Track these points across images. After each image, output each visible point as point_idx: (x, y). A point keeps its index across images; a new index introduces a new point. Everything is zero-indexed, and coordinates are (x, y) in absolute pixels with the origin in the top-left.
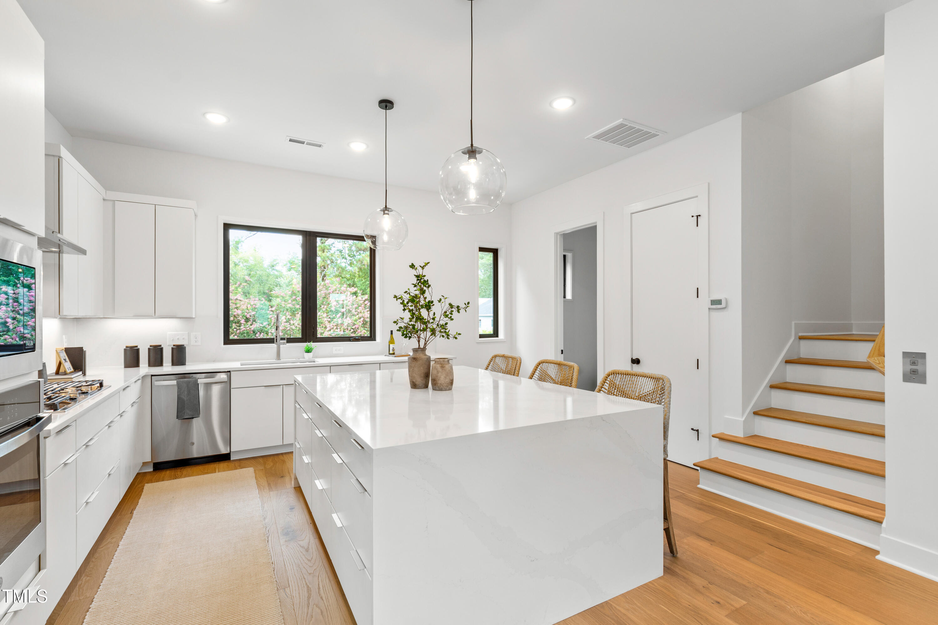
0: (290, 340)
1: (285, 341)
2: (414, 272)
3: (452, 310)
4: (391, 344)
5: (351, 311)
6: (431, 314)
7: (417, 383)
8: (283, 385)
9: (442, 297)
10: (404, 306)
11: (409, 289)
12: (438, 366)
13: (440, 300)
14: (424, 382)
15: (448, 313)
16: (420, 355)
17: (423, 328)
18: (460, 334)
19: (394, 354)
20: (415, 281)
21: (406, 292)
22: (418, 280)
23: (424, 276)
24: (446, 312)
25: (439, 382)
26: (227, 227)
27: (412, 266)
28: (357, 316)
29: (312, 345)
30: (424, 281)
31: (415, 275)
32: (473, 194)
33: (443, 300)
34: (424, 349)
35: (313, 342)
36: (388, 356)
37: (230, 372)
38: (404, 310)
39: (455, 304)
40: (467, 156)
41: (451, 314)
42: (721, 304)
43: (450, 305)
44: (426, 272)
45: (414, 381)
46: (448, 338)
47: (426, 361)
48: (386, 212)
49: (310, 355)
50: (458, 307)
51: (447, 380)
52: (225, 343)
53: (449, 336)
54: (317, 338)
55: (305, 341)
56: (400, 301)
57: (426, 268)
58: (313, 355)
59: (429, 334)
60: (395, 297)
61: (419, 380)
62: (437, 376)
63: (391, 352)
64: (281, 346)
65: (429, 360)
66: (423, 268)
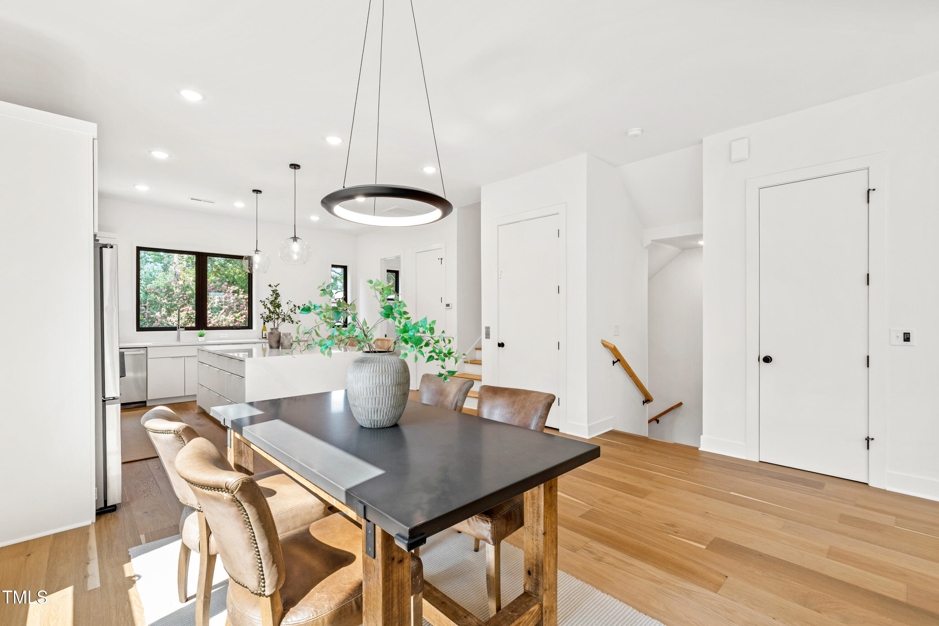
0: (187, 329)
1: (184, 329)
2: (271, 289)
3: (295, 308)
4: (264, 331)
5: (232, 308)
6: (280, 310)
7: (273, 346)
8: (185, 357)
9: (289, 302)
10: (265, 306)
11: (268, 297)
12: (284, 337)
13: (288, 303)
14: (277, 345)
15: (293, 310)
16: (275, 331)
17: (277, 318)
18: (300, 321)
19: (266, 338)
20: (271, 293)
21: (267, 299)
22: (273, 293)
23: (277, 291)
24: (291, 309)
25: (285, 344)
26: (139, 249)
27: (270, 286)
28: (240, 313)
29: (204, 331)
30: (277, 293)
31: (271, 290)
32: (295, 257)
33: (289, 303)
34: (277, 329)
35: (205, 330)
36: (261, 339)
37: (146, 347)
38: (265, 308)
39: (297, 305)
40: (292, 240)
41: (295, 310)
42: (449, 306)
43: (294, 305)
44: (277, 288)
45: (271, 345)
46: (293, 323)
47: (278, 334)
48: (257, 252)
49: (203, 338)
50: (299, 307)
51: (289, 343)
52: (137, 331)
53: (293, 322)
54: (207, 327)
55: (199, 329)
56: (263, 303)
57: (277, 287)
58: (205, 338)
59: (280, 320)
60: (261, 301)
61: (274, 345)
62: (283, 342)
63: (264, 336)
64: (181, 332)
65: (280, 334)
66: (276, 286)
